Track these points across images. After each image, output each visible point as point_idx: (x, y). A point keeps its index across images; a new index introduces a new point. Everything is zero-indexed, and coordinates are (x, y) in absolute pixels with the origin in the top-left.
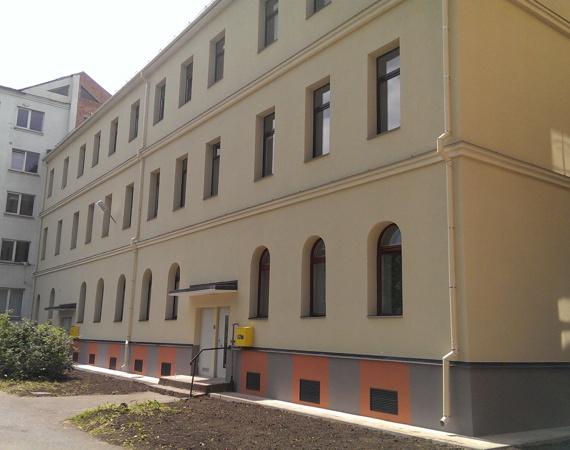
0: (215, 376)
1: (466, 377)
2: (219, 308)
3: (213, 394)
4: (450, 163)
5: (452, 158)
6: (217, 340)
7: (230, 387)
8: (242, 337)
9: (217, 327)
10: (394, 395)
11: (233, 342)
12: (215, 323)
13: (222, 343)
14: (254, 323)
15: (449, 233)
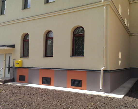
0: (5, 77)
1: (108, 75)
2: (6, 54)
3: (7, 83)
4: (105, 6)
5: (106, 5)
6: (5, 65)
7: (13, 80)
8: (18, 64)
9: (5, 60)
10: (80, 81)
11: (14, 65)
12: (4, 59)
13: (8, 66)
14: (22, 59)
15: (104, 29)
